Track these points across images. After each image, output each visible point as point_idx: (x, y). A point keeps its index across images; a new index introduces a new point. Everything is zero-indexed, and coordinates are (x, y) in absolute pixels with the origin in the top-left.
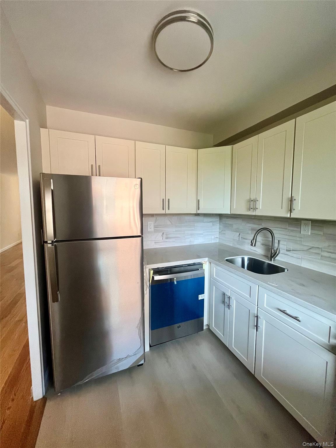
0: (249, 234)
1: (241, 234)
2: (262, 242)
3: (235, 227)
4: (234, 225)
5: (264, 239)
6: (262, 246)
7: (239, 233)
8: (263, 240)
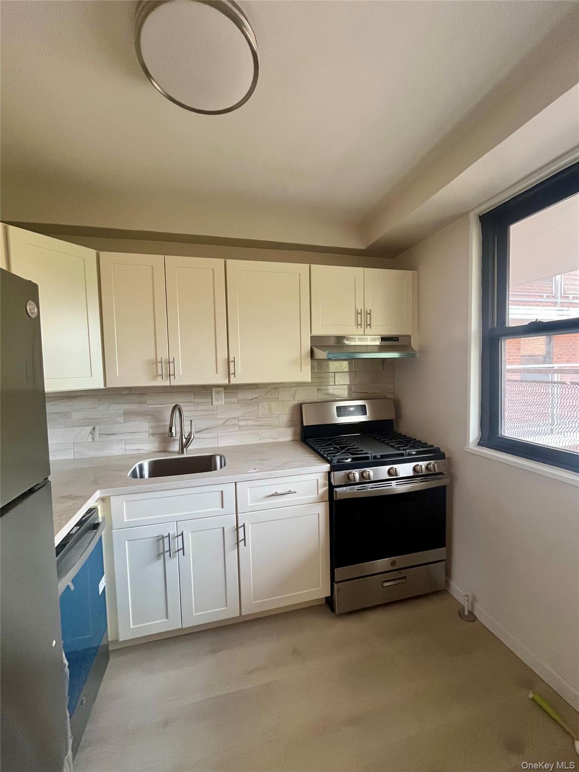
0: (120, 423)
1: (97, 428)
2: (151, 431)
3: (77, 416)
4: (73, 413)
5: (153, 424)
6: (151, 438)
7: (90, 428)
8: (152, 427)
